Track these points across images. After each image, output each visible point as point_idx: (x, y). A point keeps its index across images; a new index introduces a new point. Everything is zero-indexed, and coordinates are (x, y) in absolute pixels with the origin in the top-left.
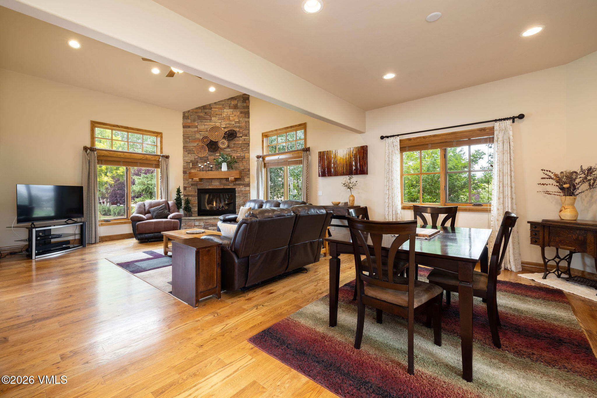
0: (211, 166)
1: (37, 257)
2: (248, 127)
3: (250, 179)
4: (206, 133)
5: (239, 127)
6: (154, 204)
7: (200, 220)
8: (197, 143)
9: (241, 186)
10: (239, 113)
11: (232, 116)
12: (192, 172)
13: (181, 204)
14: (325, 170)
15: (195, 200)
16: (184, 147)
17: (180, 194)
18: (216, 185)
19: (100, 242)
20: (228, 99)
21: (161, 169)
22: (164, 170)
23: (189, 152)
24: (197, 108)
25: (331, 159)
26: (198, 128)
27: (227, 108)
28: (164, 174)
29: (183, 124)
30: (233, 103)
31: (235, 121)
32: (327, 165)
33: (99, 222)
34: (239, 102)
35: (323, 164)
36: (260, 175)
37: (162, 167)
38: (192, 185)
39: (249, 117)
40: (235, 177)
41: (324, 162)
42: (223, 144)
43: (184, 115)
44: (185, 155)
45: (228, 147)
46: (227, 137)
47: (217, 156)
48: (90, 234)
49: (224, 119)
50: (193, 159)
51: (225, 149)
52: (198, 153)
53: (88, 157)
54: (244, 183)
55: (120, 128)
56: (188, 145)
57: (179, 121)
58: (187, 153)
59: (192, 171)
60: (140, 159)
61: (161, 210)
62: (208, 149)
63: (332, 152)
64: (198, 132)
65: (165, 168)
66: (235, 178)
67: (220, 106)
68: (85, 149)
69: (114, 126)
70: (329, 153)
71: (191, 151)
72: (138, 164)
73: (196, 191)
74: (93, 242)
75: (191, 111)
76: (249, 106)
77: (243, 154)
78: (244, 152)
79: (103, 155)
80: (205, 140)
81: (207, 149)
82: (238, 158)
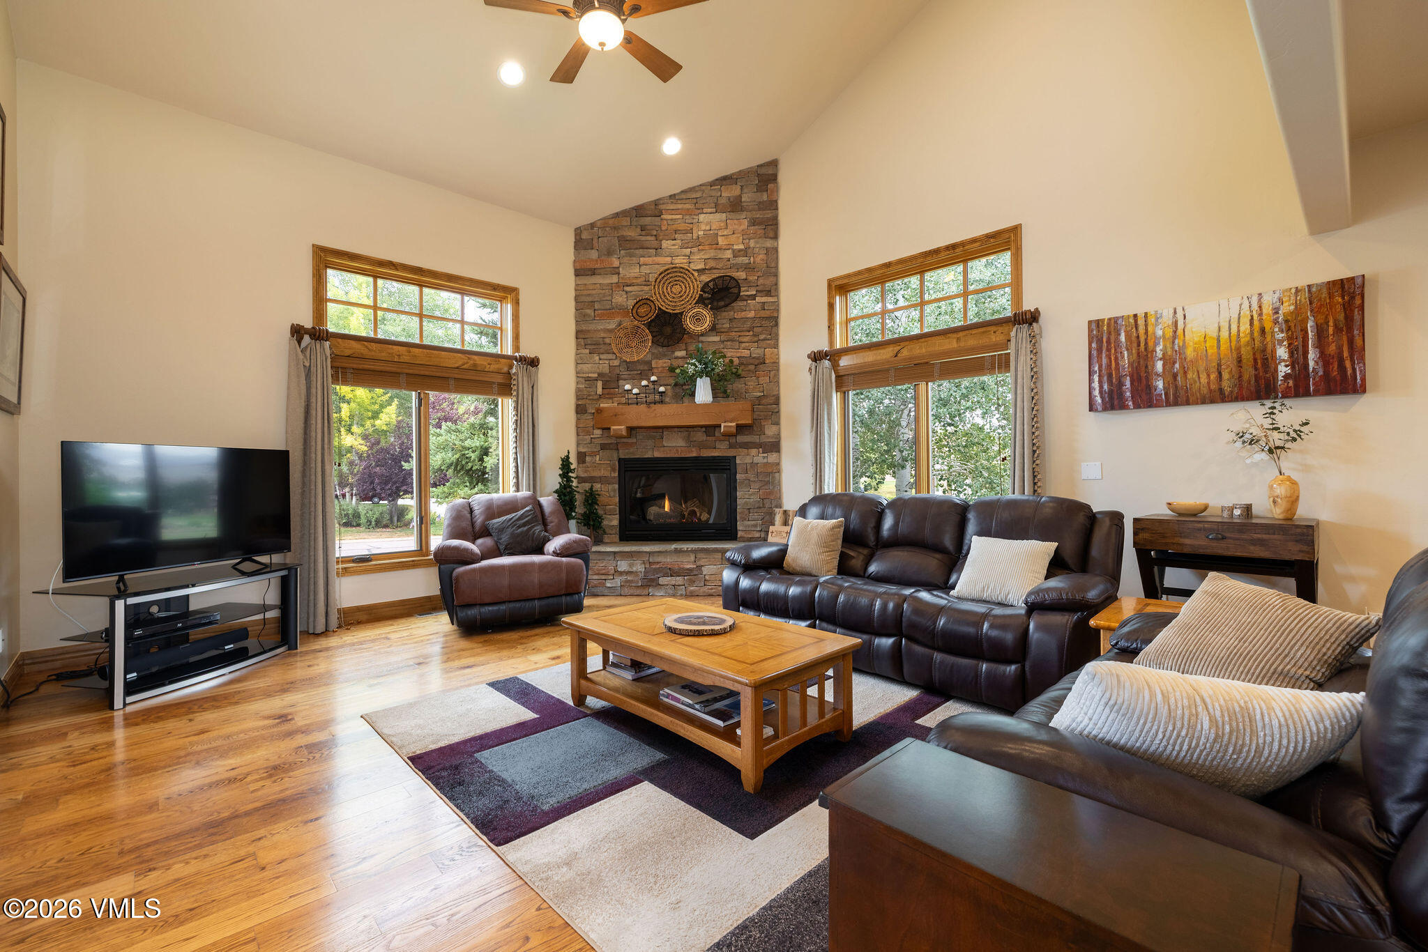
0: (662, 389)
1: (129, 699)
2: (773, 265)
3: (779, 429)
4: (646, 288)
5: (748, 268)
6: (499, 507)
7: (630, 555)
8: (617, 320)
9: (754, 451)
10: (746, 222)
11: (725, 233)
12: (603, 408)
13: (572, 508)
14: (1121, 384)
15: (612, 494)
16: (579, 334)
17: (570, 474)
18: (674, 447)
19: (340, 627)
20: (712, 184)
21: (515, 399)
22: (525, 403)
23: (593, 347)
24: (617, 213)
25: (1151, 344)
26: (619, 274)
27: (709, 210)
28: (526, 413)
29: (577, 264)
30: (729, 192)
31: (734, 251)
32: (1131, 364)
33: (338, 562)
34: (745, 191)
35: (1109, 366)
36: (826, 413)
37: (520, 392)
38: (603, 447)
39: (776, 237)
40: (739, 422)
41: (1116, 359)
42: (699, 320)
43: (578, 238)
44: (581, 358)
45: (714, 329)
46: (708, 299)
47: (677, 358)
48: (312, 604)
49: (698, 243)
50: (606, 370)
51: (702, 335)
52: (620, 351)
53: (305, 356)
54: (764, 439)
55: (397, 269)
56: (592, 327)
57: (566, 256)
58: (587, 351)
59: (604, 405)
60: (457, 368)
61: (524, 525)
62: (653, 337)
63: (1157, 319)
64: (619, 287)
65: (527, 395)
66: (738, 426)
67: (687, 206)
68: (297, 332)
69: (382, 263)
70: (1141, 322)
71: (601, 346)
72: (452, 382)
73: (614, 465)
74: (320, 628)
75: (599, 224)
76: (776, 201)
77: (760, 351)
78: (761, 344)
79: (348, 352)
80: (642, 311)
81: (650, 337)
82: (742, 364)
